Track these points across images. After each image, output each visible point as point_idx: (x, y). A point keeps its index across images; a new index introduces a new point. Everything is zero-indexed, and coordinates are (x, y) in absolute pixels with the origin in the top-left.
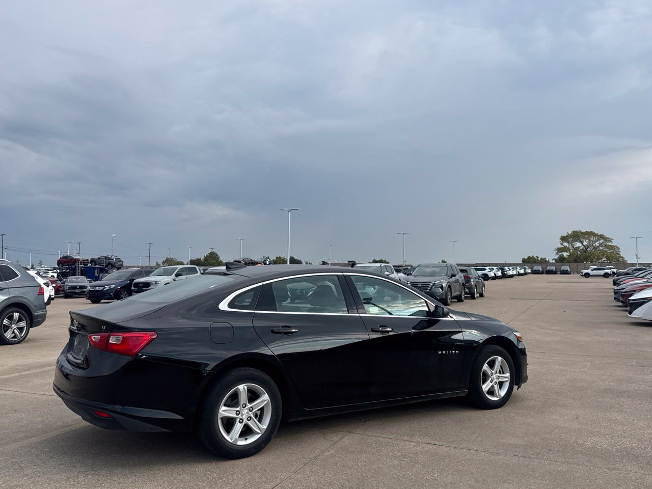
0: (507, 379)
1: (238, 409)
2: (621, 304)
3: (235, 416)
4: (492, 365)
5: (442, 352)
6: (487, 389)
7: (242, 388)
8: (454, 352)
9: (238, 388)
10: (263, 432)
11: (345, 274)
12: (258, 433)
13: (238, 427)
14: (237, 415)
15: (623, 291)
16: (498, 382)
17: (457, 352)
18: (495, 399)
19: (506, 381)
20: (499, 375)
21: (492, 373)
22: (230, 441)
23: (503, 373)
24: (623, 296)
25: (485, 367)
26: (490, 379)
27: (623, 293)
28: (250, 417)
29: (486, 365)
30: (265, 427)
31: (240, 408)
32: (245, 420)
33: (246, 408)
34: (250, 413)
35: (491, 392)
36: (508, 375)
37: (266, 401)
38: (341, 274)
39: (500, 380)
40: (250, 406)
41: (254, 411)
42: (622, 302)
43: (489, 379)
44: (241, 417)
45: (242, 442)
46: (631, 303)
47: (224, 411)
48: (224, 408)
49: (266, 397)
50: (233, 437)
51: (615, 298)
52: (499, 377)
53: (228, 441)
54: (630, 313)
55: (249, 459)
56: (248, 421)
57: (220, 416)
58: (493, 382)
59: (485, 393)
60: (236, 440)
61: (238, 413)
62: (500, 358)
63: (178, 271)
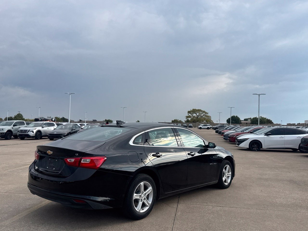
0: (230, 175)
2: (228, 141)
3: (139, 198)
4: (225, 169)
5: (211, 164)
7: (142, 183)
8: (215, 163)
9: (141, 184)
10: (150, 205)
11: (174, 127)
12: (148, 206)
13: (140, 203)
15: (229, 135)
18: (226, 184)
19: (230, 176)
21: (226, 173)
22: (138, 211)
23: (229, 173)
24: (229, 137)
25: (224, 170)
27: (229, 136)
28: (145, 198)
29: (224, 169)
30: (150, 203)
31: (141, 194)
32: (143, 200)
33: (143, 194)
35: (225, 181)
36: (230, 173)
37: (151, 190)
39: (228, 176)
40: (145, 193)
41: (146, 195)
42: (229, 140)
43: (224, 176)
44: (142, 199)
45: (142, 211)
46: (239, 141)
47: (135, 196)
48: (135, 194)
49: (151, 188)
50: (139, 209)
51: (224, 138)
52: (228, 174)
53: (137, 211)
54: (238, 145)
57: (134, 199)
58: (226, 177)
59: (224, 182)
60: (140, 210)
61: (140, 196)
62: (228, 166)
63: (14, 124)
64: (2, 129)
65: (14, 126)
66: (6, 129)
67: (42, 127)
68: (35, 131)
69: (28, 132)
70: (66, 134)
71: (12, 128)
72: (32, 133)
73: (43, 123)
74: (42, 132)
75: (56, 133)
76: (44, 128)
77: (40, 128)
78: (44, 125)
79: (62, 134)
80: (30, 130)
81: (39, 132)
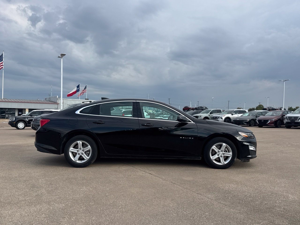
0: (230, 155)
1: (78, 150)
3: (76, 152)
5: (182, 138)
6: (214, 158)
7: (79, 142)
8: (190, 138)
9: (77, 142)
11: (137, 101)
12: (86, 160)
13: (78, 156)
14: (77, 152)
16: (223, 156)
17: (193, 138)
18: (220, 164)
20: (224, 152)
21: (219, 151)
22: (74, 161)
26: (217, 154)
29: (214, 146)
30: (88, 158)
31: (79, 149)
33: (81, 150)
34: (83, 152)
36: (231, 153)
37: (89, 148)
38: (135, 101)
39: (225, 155)
41: (85, 151)
44: (79, 153)
45: (79, 162)
47: (72, 150)
48: (72, 148)
49: (89, 147)
55: (83, 168)
56: (82, 154)
57: (70, 151)
58: (219, 156)
59: (213, 160)
60: (77, 161)
61: (78, 151)
62: (224, 144)
63: (211, 112)
64: (201, 116)
65: (211, 113)
66: (203, 116)
67: (232, 114)
68: (224, 118)
69: (218, 118)
70: (248, 120)
71: (209, 115)
72: (222, 119)
73: (233, 111)
74: (231, 118)
75: (238, 119)
76: (233, 115)
77: (230, 115)
78: (233, 112)
79: (243, 121)
80: (219, 116)
81: (227, 119)
